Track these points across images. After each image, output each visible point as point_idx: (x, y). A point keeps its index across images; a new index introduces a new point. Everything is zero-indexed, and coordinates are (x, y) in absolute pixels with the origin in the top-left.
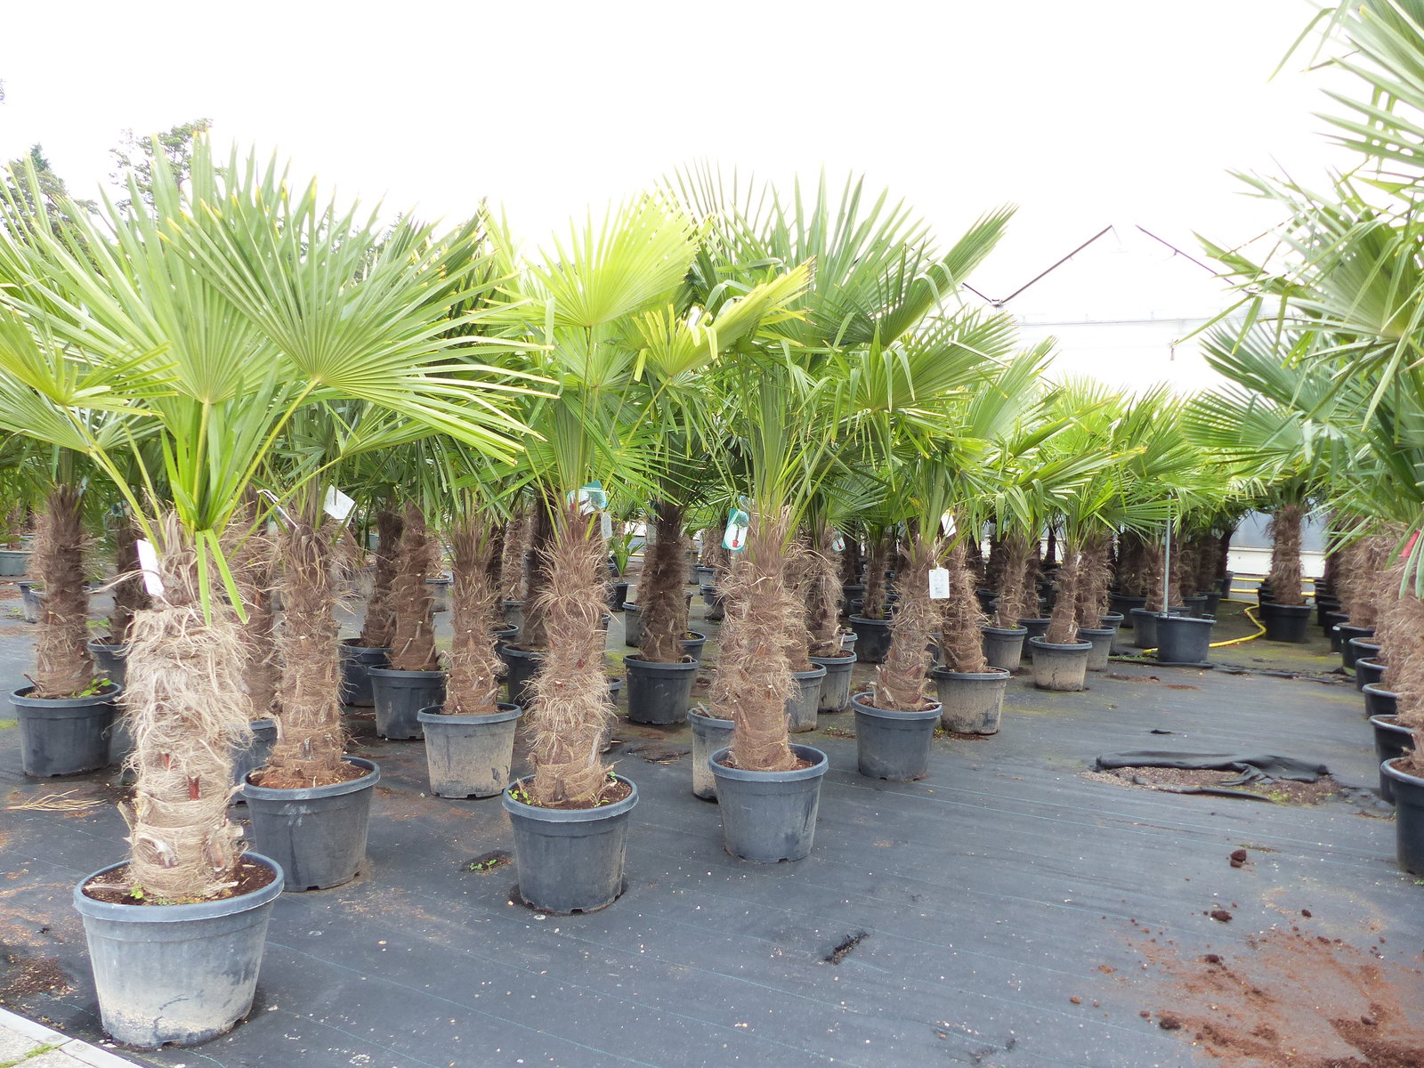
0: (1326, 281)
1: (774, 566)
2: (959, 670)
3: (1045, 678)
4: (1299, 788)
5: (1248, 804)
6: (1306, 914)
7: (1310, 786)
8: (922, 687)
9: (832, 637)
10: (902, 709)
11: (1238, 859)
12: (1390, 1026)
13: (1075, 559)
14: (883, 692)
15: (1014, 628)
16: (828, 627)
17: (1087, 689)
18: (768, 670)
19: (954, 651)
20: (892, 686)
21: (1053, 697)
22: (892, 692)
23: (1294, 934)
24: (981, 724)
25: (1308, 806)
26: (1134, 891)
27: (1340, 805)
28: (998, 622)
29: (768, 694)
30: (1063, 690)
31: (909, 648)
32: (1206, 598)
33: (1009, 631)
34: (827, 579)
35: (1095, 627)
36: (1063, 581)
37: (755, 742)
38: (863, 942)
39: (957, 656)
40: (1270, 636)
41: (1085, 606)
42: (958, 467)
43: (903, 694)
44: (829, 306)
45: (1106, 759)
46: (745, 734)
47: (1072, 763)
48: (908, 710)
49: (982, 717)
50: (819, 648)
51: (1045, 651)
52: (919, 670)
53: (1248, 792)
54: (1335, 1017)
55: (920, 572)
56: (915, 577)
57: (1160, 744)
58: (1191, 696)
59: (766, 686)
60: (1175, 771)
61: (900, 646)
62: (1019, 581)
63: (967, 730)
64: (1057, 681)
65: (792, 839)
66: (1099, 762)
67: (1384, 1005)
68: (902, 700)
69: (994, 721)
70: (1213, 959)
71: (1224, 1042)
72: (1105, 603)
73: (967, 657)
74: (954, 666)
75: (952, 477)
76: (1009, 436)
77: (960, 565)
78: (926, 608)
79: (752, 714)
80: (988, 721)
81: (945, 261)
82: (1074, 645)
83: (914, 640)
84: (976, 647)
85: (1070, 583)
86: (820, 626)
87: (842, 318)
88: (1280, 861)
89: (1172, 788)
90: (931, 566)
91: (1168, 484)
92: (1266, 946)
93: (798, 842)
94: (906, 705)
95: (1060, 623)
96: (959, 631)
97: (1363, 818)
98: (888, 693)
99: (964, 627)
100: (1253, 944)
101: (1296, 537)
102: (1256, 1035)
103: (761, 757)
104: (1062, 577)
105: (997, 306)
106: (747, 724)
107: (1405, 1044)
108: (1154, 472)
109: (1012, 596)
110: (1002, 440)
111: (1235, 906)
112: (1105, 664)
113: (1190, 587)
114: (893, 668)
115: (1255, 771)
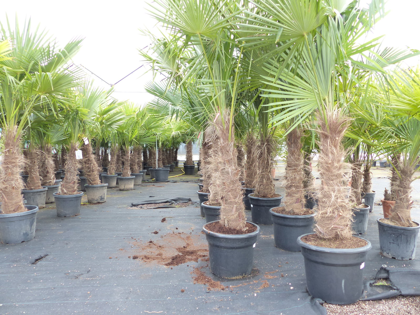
0: (159, 57)
1: (12, 145)
2: (92, 184)
3: (122, 187)
4: (183, 204)
5: (170, 209)
6: (177, 229)
7: (187, 204)
8: (76, 187)
9: (51, 179)
10: (70, 194)
11: (164, 220)
12: (189, 247)
13: (129, 152)
14: (63, 190)
15: (114, 174)
16: (49, 176)
17: (135, 189)
18: (12, 180)
19: (90, 179)
20: (66, 188)
21: (124, 192)
22: (66, 190)
23: (172, 233)
24: (100, 200)
25: (184, 207)
26: (134, 231)
27: (192, 206)
28: (109, 173)
29: (13, 188)
30: (127, 190)
31: (71, 175)
32: (170, 165)
33: (112, 175)
34: (48, 161)
35: (137, 173)
36: (126, 159)
37: (9, 204)
38: (46, 257)
39: (91, 180)
40: (185, 174)
41: (134, 167)
42: (82, 119)
43: (70, 190)
44: (25, 58)
45: (134, 203)
46: (6, 202)
47: (125, 206)
48: (72, 194)
49: (100, 198)
50: (46, 183)
51: (121, 179)
52: (74, 182)
53: (171, 206)
54: (177, 248)
55: (72, 152)
56: (71, 153)
57: (151, 199)
58: (162, 188)
59: (12, 185)
60: (153, 204)
61: (68, 175)
62: (114, 161)
63: (96, 202)
64: (125, 188)
65: (26, 234)
66: (132, 204)
67: (190, 243)
68: (70, 191)
69: (104, 199)
70: (151, 242)
71: (149, 258)
72: (141, 167)
73: (94, 180)
74: (91, 183)
75: (81, 122)
76: (98, 110)
77: (90, 153)
78: (75, 163)
79: (8, 195)
80: (102, 198)
81: (65, 48)
82: (130, 177)
83: (72, 173)
84: (97, 177)
85: (127, 159)
86: (46, 176)
87: (30, 63)
88: (173, 219)
89: (151, 208)
90: (76, 150)
91: (154, 132)
92: (165, 237)
93: (28, 235)
94: (71, 193)
95: (126, 171)
96: (92, 173)
97: (196, 208)
98: (65, 190)
99: (93, 171)
100: (162, 237)
101: (190, 147)
102: (157, 255)
103: (12, 209)
104: (125, 158)
105: (111, 86)
106: (6, 199)
107: (192, 250)
108: (150, 128)
109: (112, 165)
110: (96, 111)
111: (160, 230)
112: (141, 183)
113: (166, 163)
114: (66, 182)
115: (173, 202)
